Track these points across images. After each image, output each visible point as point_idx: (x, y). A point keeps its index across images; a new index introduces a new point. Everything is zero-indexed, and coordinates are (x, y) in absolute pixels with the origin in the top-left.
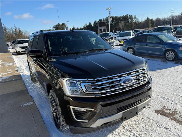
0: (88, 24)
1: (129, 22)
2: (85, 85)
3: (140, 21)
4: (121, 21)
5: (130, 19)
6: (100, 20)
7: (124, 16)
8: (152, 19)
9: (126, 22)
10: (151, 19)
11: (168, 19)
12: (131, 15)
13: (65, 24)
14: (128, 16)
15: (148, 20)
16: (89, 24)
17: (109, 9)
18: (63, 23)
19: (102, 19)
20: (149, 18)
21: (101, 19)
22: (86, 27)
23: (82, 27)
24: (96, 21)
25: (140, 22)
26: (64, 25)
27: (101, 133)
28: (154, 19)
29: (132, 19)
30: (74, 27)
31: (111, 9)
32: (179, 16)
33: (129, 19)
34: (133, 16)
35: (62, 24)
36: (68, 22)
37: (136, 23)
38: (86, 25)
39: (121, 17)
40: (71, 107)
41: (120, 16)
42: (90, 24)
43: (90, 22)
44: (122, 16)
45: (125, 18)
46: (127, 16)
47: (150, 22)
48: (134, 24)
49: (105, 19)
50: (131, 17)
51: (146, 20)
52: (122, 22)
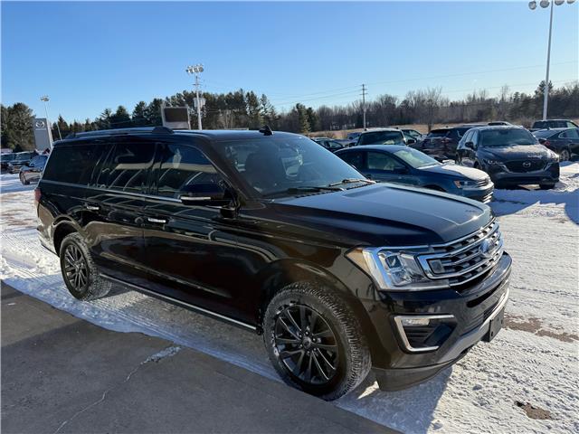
0: (114, 112)
1: (248, 113)
2: (428, 260)
3: (278, 111)
4: (224, 108)
5: (250, 104)
6: (155, 100)
7: (230, 94)
8: (310, 108)
9: (240, 113)
10: (307, 108)
11: (349, 109)
12: (253, 95)
13: (25, 107)
14: (245, 95)
15: (300, 112)
16: (118, 112)
17: (197, 72)
18: (19, 104)
19: (164, 99)
20: (301, 106)
21: (158, 98)
22: (105, 121)
23: (92, 120)
24: (142, 104)
25: (280, 116)
26: (20, 109)
27: (425, 388)
28: (315, 108)
29: (257, 105)
30: (61, 119)
31: (202, 70)
32: (377, 106)
33: (248, 106)
34: (259, 97)
35: (15, 106)
36: (46, 100)
37: (267, 118)
38: (107, 112)
39: (222, 95)
40: (398, 319)
41: (219, 94)
42: (121, 110)
43: (122, 105)
44: (225, 95)
45: (235, 102)
46: (242, 96)
47: (306, 117)
48: (261, 119)
49: (173, 98)
50: (252, 98)
51: (293, 110)
52: (228, 112)
